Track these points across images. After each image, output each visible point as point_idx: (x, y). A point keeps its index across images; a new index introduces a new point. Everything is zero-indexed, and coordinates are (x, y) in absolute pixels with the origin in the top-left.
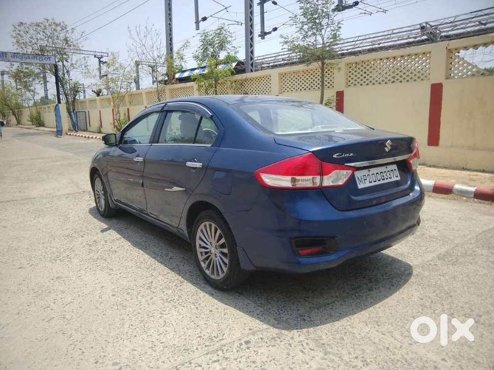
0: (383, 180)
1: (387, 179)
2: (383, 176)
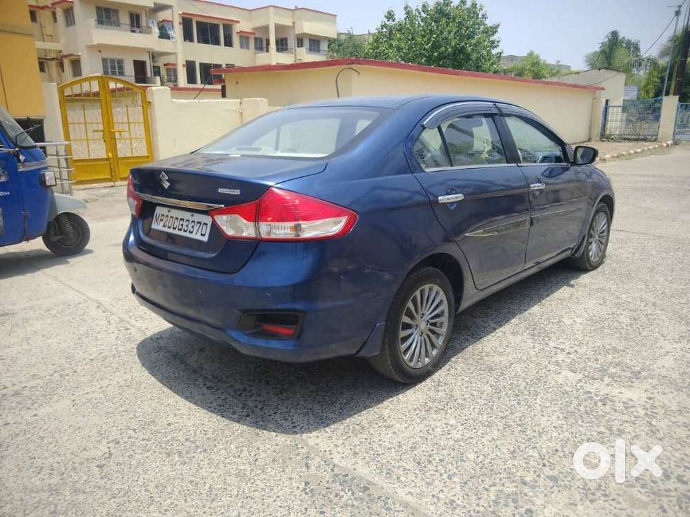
0: (179, 230)
1: (185, 231)
2: (182, 225)
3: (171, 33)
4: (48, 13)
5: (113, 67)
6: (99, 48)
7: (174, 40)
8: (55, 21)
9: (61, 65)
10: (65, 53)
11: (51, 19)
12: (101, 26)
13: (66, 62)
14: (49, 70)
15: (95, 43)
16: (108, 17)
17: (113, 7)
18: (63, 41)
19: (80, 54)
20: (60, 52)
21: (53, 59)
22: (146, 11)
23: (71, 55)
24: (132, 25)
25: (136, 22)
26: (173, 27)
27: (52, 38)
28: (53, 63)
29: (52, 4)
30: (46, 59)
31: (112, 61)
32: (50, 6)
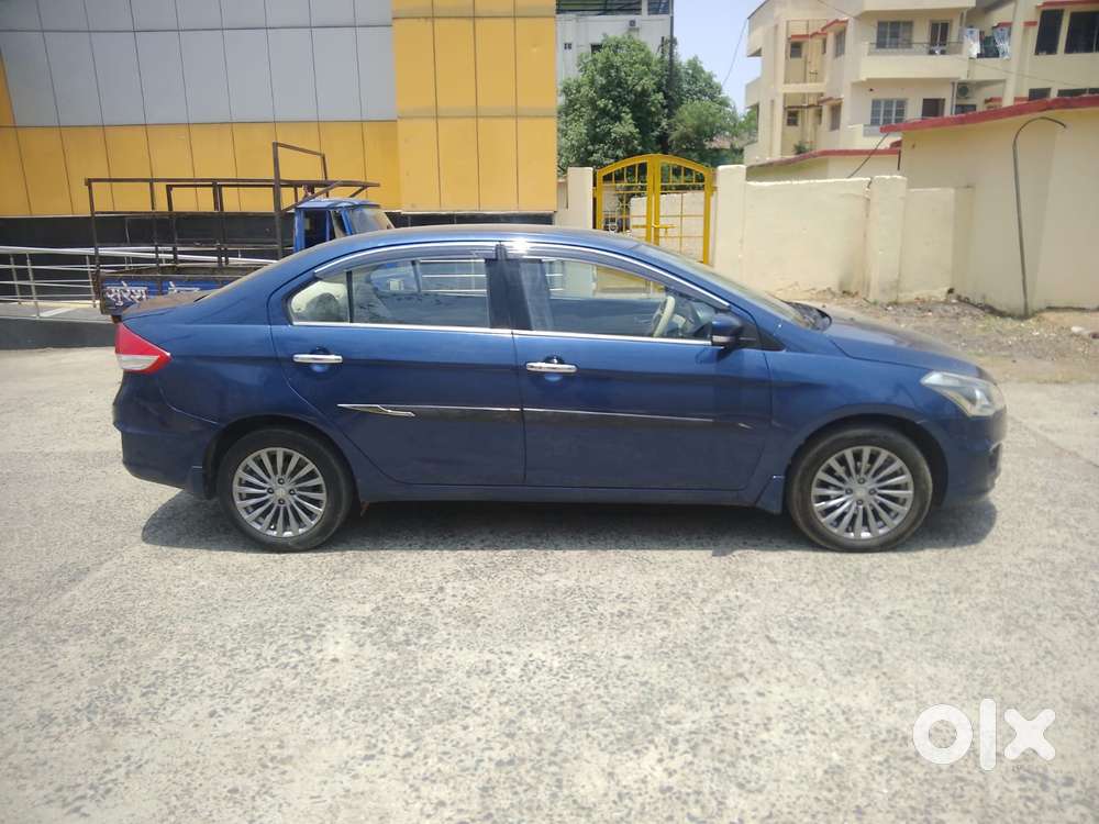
3: (1003, 46)
4: (818, 41)
5: (888, 113)
6: (871, 85)
7: (1006, 57)
8: (824, 52)
9: (819, 114)
10: (827, 96)
11: (821, 50)
12: (883, 50)
13: (826, 109)
14: (803, 124)
15: (863, 78)
16: (895, 35)
17: (903, 19)
18: (827, 79)
19: (842, 96)
20: (822, 94)
21: (809, 107)
22: (962, 14)
23: (830, 99)
24: (933, 42)
25: (940, 34)
26: (1009, 34)
27: (817, 76)
28: (812, 111)
29: (823, 29)
30: (801, 107)
31: (889, 103)
32: (820, 31)
